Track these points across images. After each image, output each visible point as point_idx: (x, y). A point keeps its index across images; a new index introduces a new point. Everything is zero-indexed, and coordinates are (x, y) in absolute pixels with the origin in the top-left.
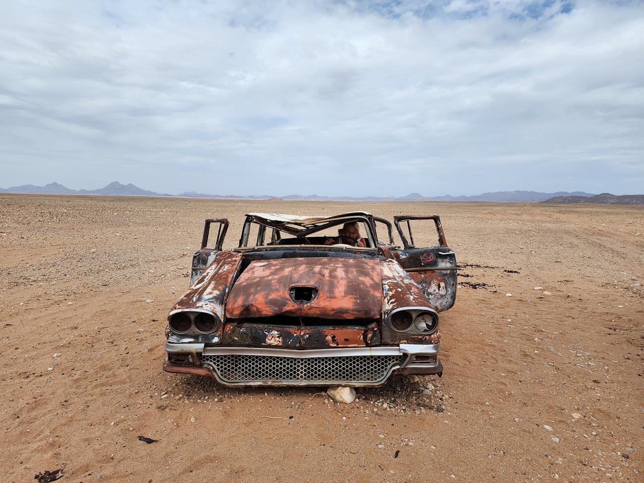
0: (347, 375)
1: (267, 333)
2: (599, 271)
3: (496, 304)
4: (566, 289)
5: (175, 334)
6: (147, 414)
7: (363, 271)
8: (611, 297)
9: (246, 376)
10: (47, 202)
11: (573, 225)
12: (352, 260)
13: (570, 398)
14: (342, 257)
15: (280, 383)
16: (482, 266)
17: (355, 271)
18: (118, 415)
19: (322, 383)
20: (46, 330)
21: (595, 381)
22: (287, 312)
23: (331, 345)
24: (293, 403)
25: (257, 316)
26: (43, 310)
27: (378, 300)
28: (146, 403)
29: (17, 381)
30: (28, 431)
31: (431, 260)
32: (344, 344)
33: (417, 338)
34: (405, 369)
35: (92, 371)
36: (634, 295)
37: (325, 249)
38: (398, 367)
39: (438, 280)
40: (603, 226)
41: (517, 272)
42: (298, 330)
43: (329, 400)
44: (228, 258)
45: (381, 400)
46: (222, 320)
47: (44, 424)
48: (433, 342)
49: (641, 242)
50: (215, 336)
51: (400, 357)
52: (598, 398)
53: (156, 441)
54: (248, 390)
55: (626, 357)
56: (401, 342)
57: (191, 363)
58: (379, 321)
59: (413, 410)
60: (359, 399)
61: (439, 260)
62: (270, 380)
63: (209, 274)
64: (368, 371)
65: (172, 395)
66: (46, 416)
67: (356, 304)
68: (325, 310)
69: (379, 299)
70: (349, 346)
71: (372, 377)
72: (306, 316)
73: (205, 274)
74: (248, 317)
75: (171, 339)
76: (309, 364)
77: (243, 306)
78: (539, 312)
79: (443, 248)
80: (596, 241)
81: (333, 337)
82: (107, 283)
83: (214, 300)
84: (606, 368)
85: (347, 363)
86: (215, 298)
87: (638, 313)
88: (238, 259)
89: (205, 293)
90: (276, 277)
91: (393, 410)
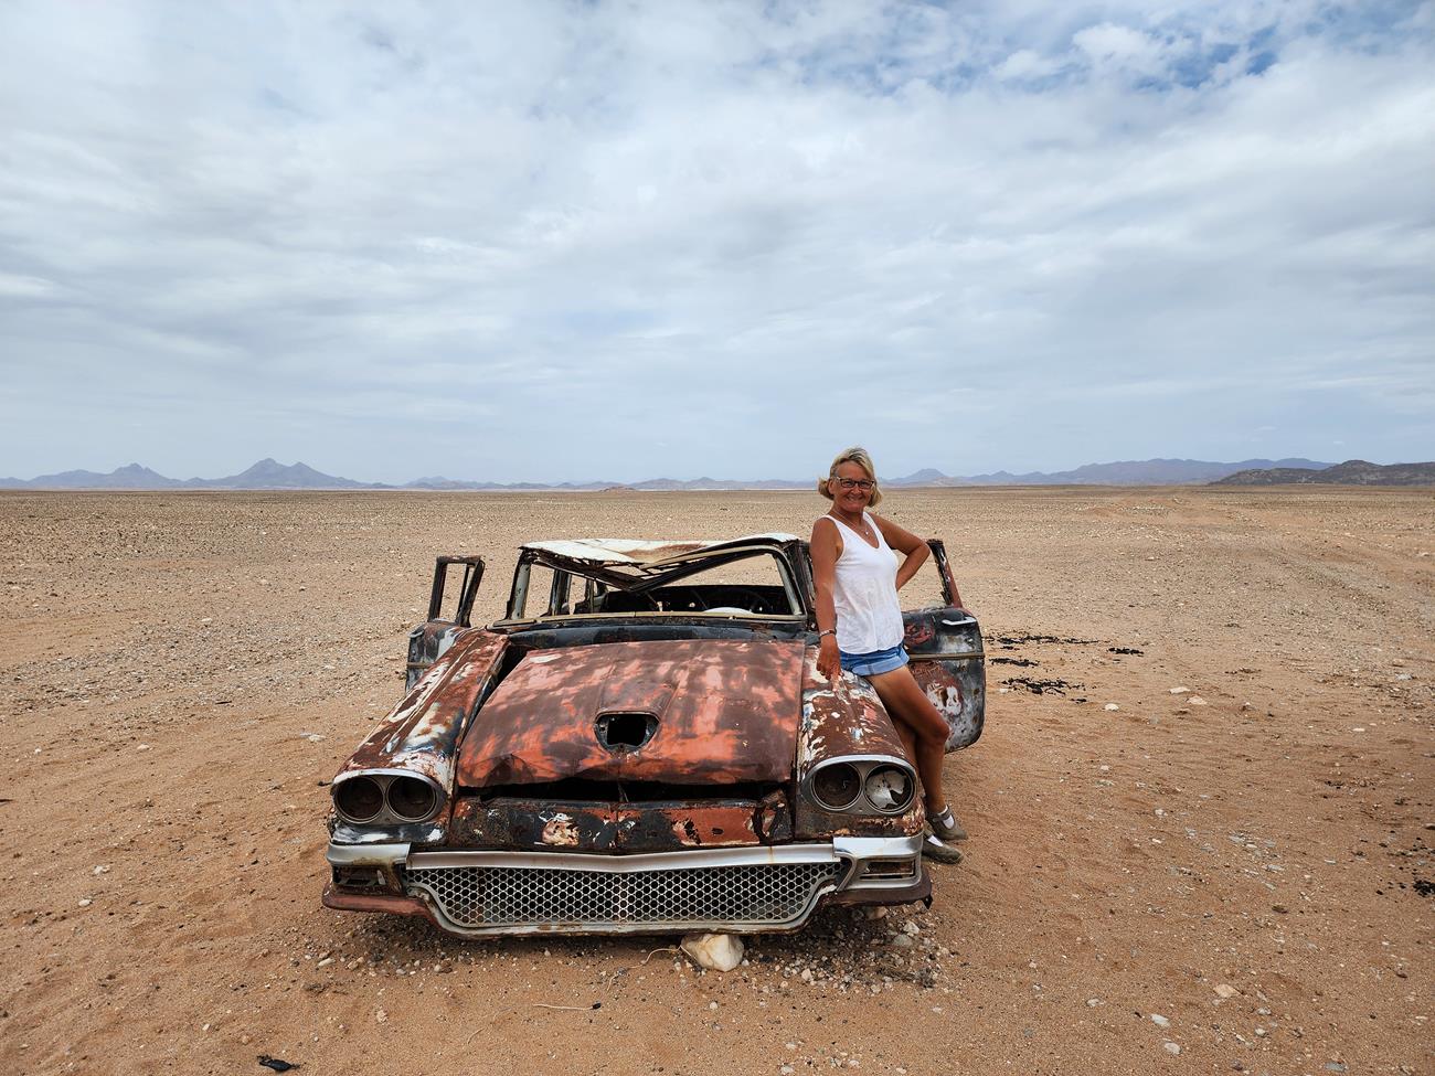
0: (723, 908)
1: (545, 820)
2: (1322, 646)
3: (1081, 730)
4: (1242, 691)
5: (348, 824)
6: (281, 1005)
7: (766, 673)
8: (1342, 708)
9: (503, 914)
10: (115, 509)
11: (1279, 536)
12: (744, 645)
13: (1217, 950)
14: (724, 638)
15: (577, 929)
16: (1062, 639)
17: (749, 671)
18: (221, 1008)
19: (668, 927)
20: (83, 811)
21: (1276, 909)
22: (589, 771)
23: (683, 842)
24: (604, 973)
25: (524, 782)
26: (82, 764)
27: (789, 740)
28: (284, 979)
29: (11, 931)
30: (25, 1045)
31: (925, 638)
32: (712, 841)
33: (873, 823)
34: (846, 892)
35: (173, 906)
36: (1393, 703)
37: (688, 621)
38: (832, 888)
39: (942, 683)
40: (1346, 538)
41: (1137, 652)
42: (612, 811)
43: (683, 964)
44: (475, 646)
45: (798, 963)
46: (450, 792)
47: (59, 1030)
48: (906, 830)
49: (1428, 573)
50: (433, 827)
51: (837, 865)
52: (1279, 949)
53: (296, 1067)
54: (509, 944)
55: (1355, 850)
56: (837, 833)
57: (381, 888)
58: (789, 788)
59: (867, 984)
60: (750, 961)
61: (944, 638)
62: (556, 923)
63: (430, 686)
64: (769, 899)
65: (343, 960)
66: (65, 1012)
67: (740, 749)
68: (672, 766)
69: (791, 736)
70: (724, 844)
71: (777, 911)
72: (630, 779)
73: (420, 686)
74: (505, 783)
75: (339, 835)
76: (639, 885)
77: (495, 759)
78: (1174, 747)
79: (954, 610)
80: (1327, 573)
81: (689, 826)
82: (229, 698)
83: (432, 747)
84: (1307, 876)
85: (722, 880)
86: (434, 741)
87: (1397, 746)
88: (497, 648)
89: (413, 733)
90: (572, 690)
91: (823, 983)
